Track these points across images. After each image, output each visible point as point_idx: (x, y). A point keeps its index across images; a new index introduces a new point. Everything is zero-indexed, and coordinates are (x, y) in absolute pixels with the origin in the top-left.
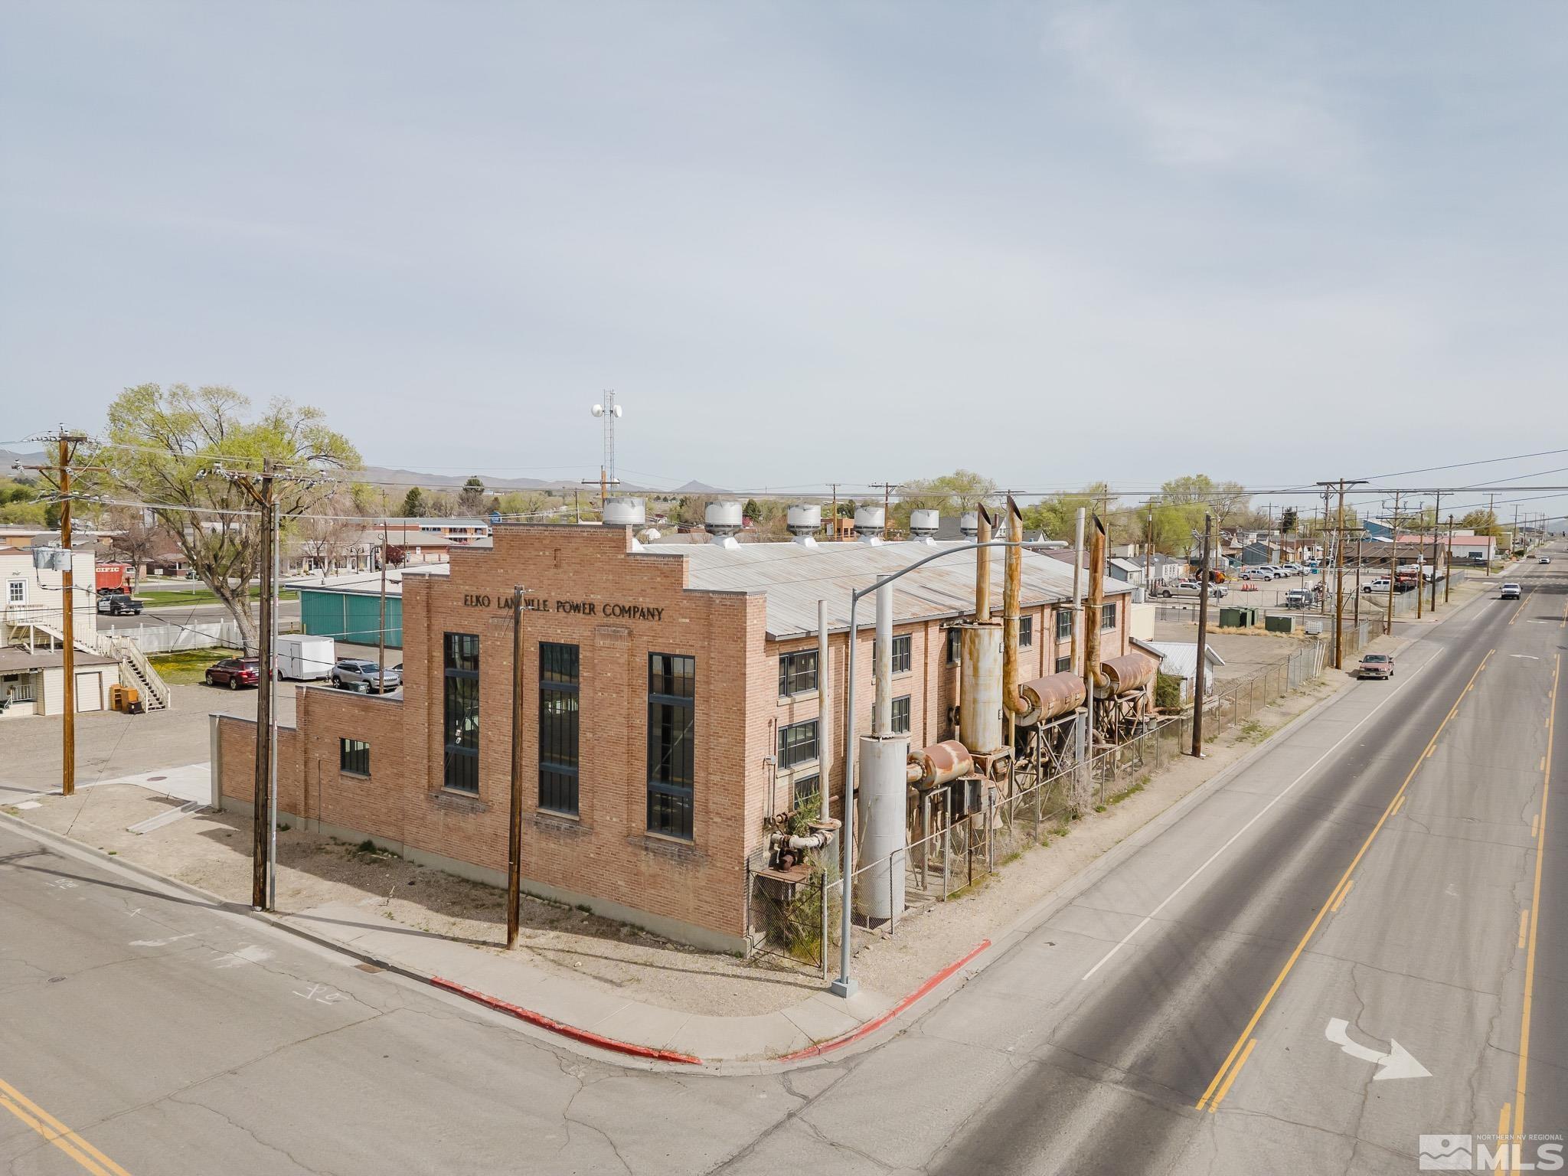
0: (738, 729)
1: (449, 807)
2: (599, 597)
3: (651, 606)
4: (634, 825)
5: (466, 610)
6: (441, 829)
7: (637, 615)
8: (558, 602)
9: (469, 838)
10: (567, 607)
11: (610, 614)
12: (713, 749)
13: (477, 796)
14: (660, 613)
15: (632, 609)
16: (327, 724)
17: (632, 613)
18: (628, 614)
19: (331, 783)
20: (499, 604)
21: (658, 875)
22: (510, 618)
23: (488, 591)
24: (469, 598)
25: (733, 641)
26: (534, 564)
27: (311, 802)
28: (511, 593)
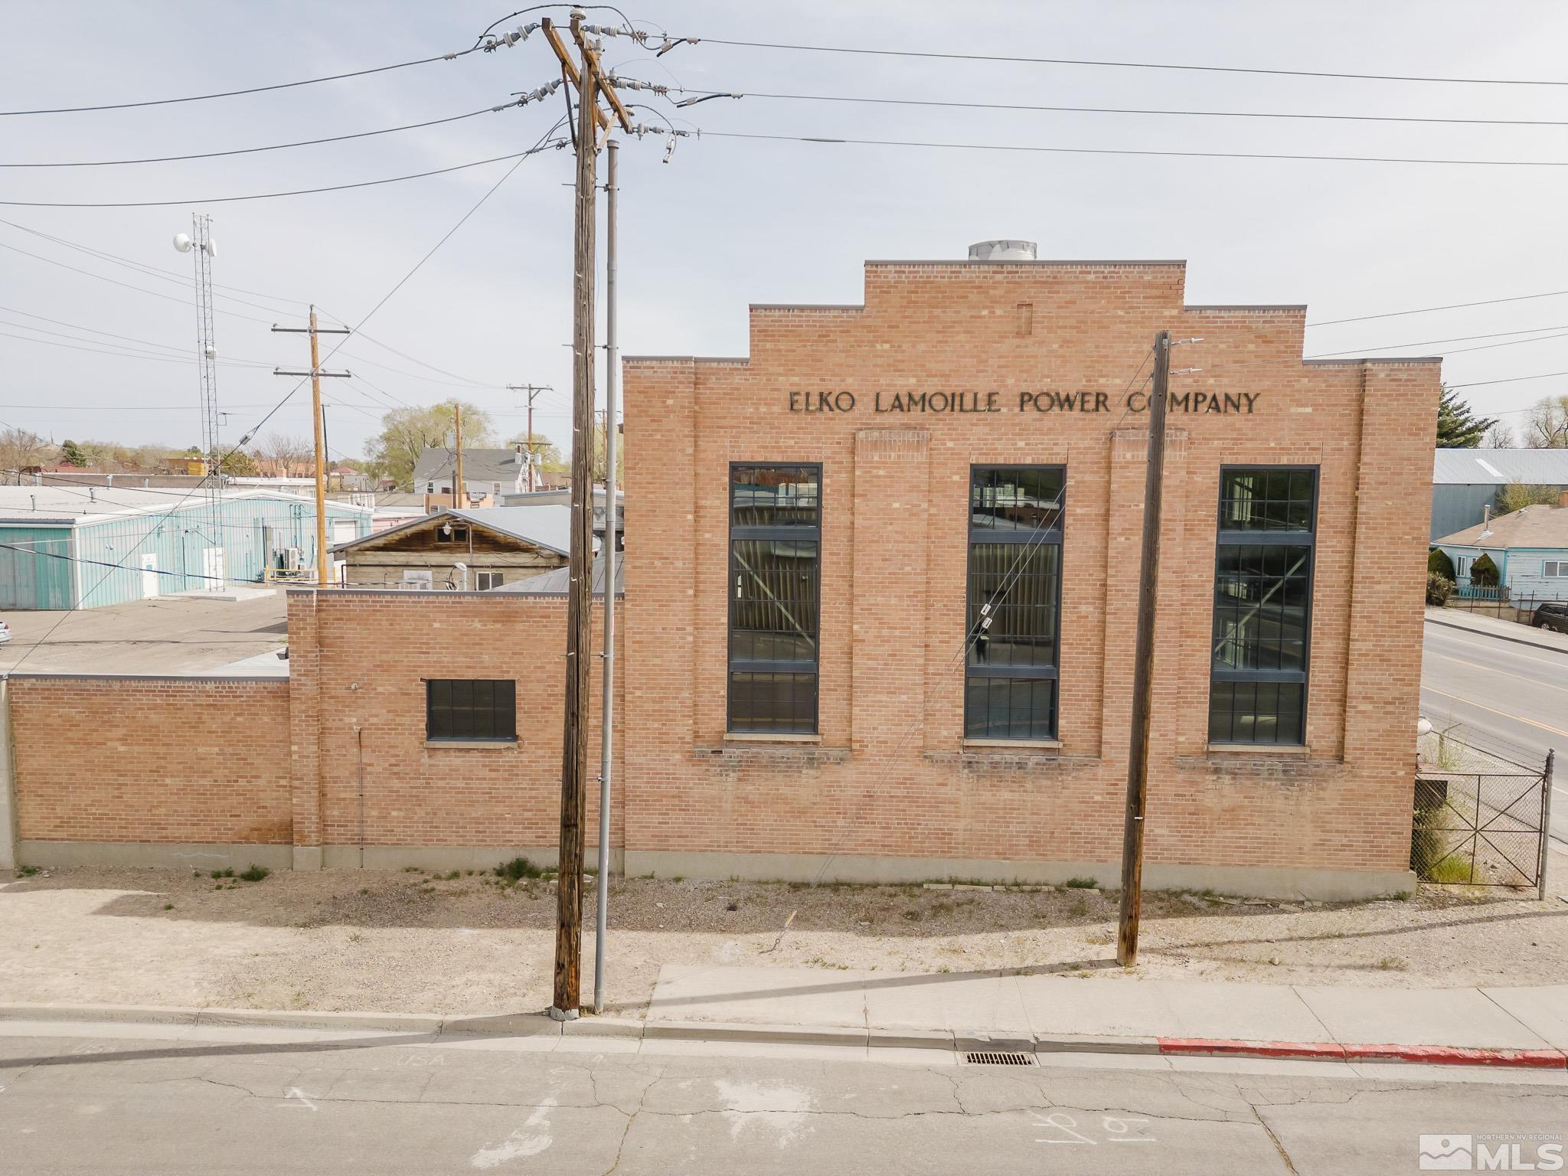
0: (1413, 568)
1: (747, 767)
2: (1118, 381)
3: (1233, 392)
4: (1181, 739)
5: (792, 421)
6: (727, 806)
7: (1203, 407)
8: (1023, 395)
9: (803, 812)
10: (1044, 402)
11: (1143, 409)
12: (1363, 602)
13: (818, 738)
14: (1250, 402)
15: (1192, 397)
16: (384, 657)
17: (1191, 404)
18: (1181, 407)
19: (395, 769)
20: (877, 404)
21: (1241, 807)
22: (908, 427)
23: (851, 383)
24: (802, 399)
25: (1409, 434)
26: (966, 332)
27: (336, 813)
28: (907, 383)
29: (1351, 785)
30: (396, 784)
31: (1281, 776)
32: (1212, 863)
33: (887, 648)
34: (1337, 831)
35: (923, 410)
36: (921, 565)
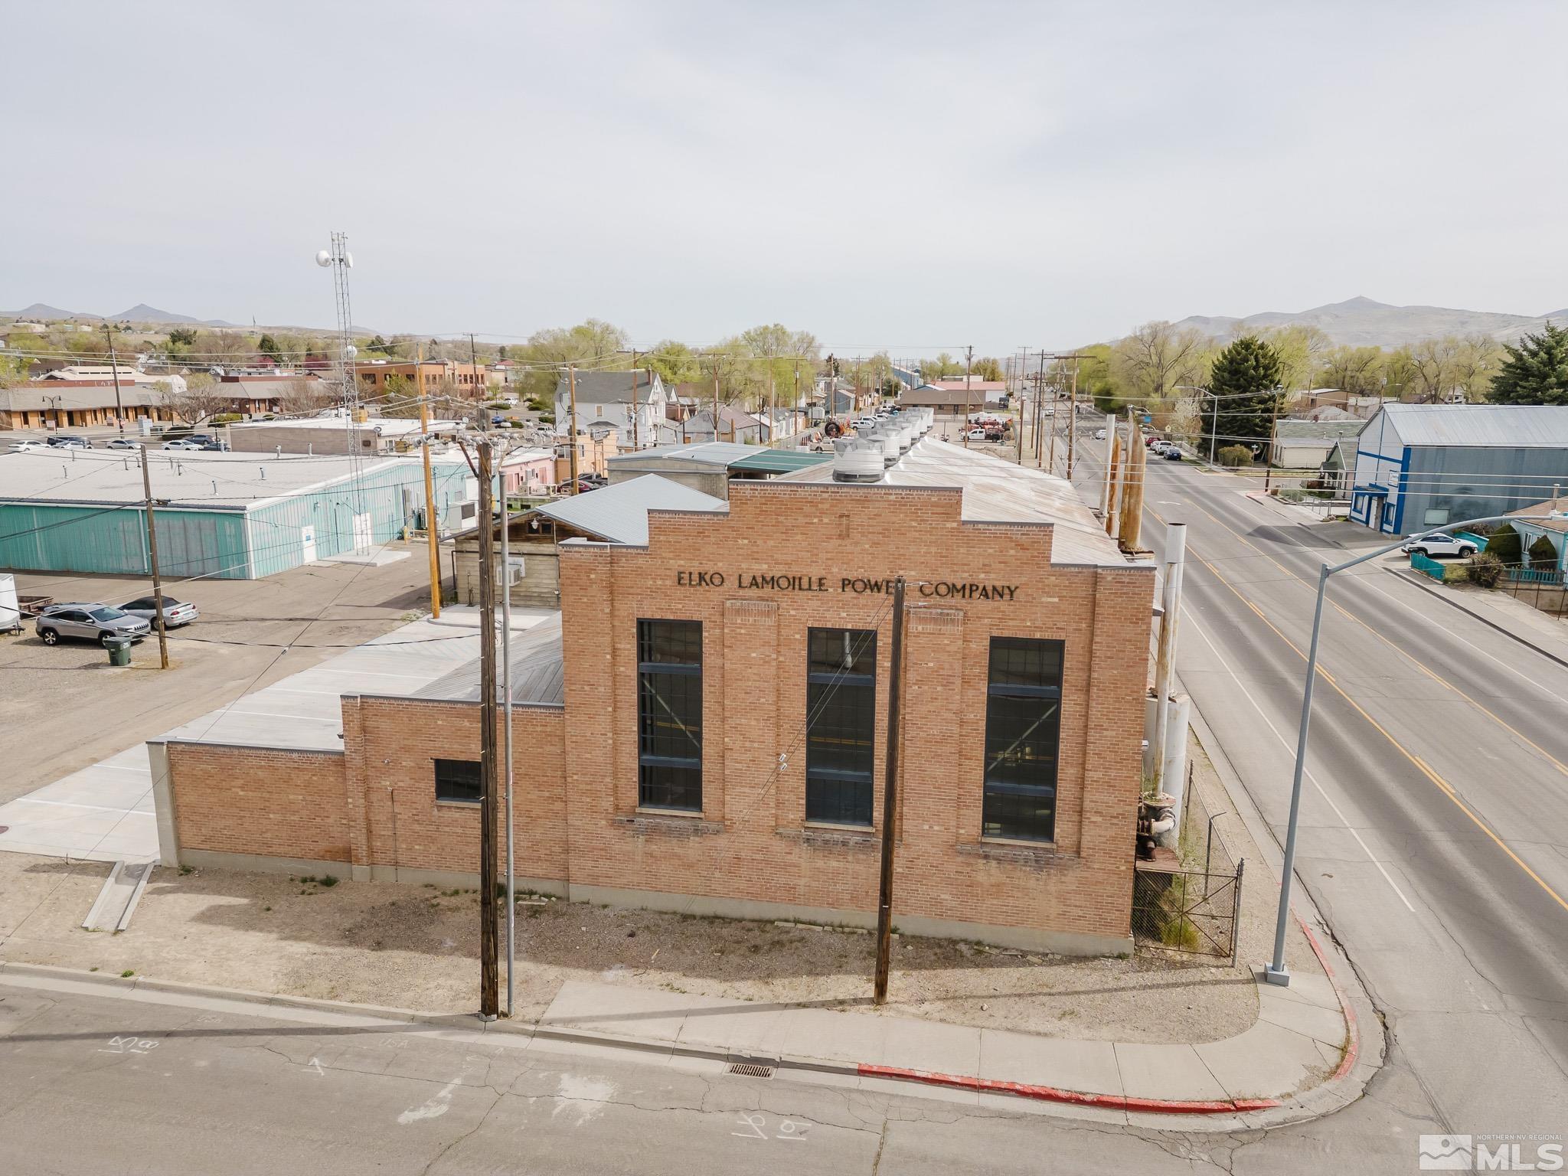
0: (1134, 721)
1: (651, 832)
2: (913, 573)
3: (998, 584)
4: (962, 831)
5: (680, 592)
6: (639, 858)
7: (976, 595)
8: (844, 580)
9: (690, 866)
10: (859, 586)
11: (932, 594)
12: (1095, 743)
13: (702, 815)
14: (1012, 593)
15: (968, 587)
16: (406, 742)
17: (967, 592)
18: (961, 593)
19: (417, 817)
20: (740, 582)
21: (1004, 883)
22: (762, 599)
23: (721, 567)
24: (686, 576)
25: (1131, 623)
26: (802, 534)
27: (379, 844)
28: (762, 568)
29: (1085, 874)
30: (416, 827)
31: (1034, 864)
32: (983, 921)
33: (749, 756)
34: (1076, 906)
35: (773, 588)
36: (772, 698)
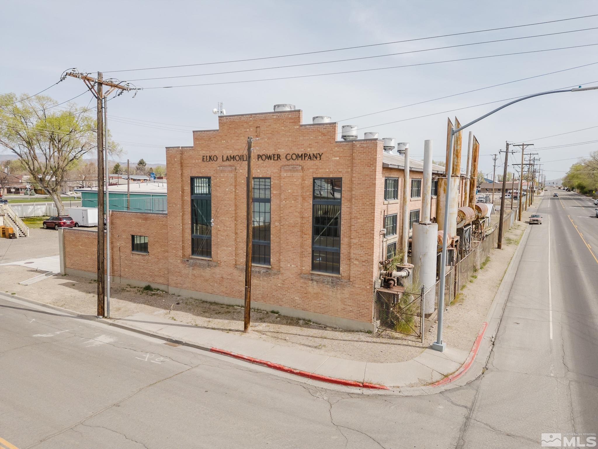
1: (194, 266)
2: (283, 150)
3: (315, 153)
4: (304, 268)
5: (203, 164)
6: (190, 276)
7: (307, 158)
8: (258, 155)
9: (207, 281)
10: (264, 157)
11: (290, 159)
12: (354, 225)
13: (211, 259)
14: (320, 156)
15: (303, 155)
16: (124, 228)
17: (303, 157)
18: (301, 158)
19: (126, 258)
20: (223, 159)
21: (319, 293)
22: (230, 166)
23: (216, 153)
24: (205, 158)
25: (368, 166)
26: (244, 136)
27: (116, 268)
28: (230, 153)
29: (352, 290)
30: (126, 262)
31: (331, 284)
32: (312, 311)
33: (225, 233)
34: (348, 305)
35: (234, 161)
36: (233, 208)
